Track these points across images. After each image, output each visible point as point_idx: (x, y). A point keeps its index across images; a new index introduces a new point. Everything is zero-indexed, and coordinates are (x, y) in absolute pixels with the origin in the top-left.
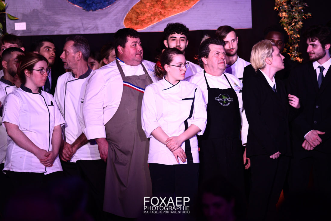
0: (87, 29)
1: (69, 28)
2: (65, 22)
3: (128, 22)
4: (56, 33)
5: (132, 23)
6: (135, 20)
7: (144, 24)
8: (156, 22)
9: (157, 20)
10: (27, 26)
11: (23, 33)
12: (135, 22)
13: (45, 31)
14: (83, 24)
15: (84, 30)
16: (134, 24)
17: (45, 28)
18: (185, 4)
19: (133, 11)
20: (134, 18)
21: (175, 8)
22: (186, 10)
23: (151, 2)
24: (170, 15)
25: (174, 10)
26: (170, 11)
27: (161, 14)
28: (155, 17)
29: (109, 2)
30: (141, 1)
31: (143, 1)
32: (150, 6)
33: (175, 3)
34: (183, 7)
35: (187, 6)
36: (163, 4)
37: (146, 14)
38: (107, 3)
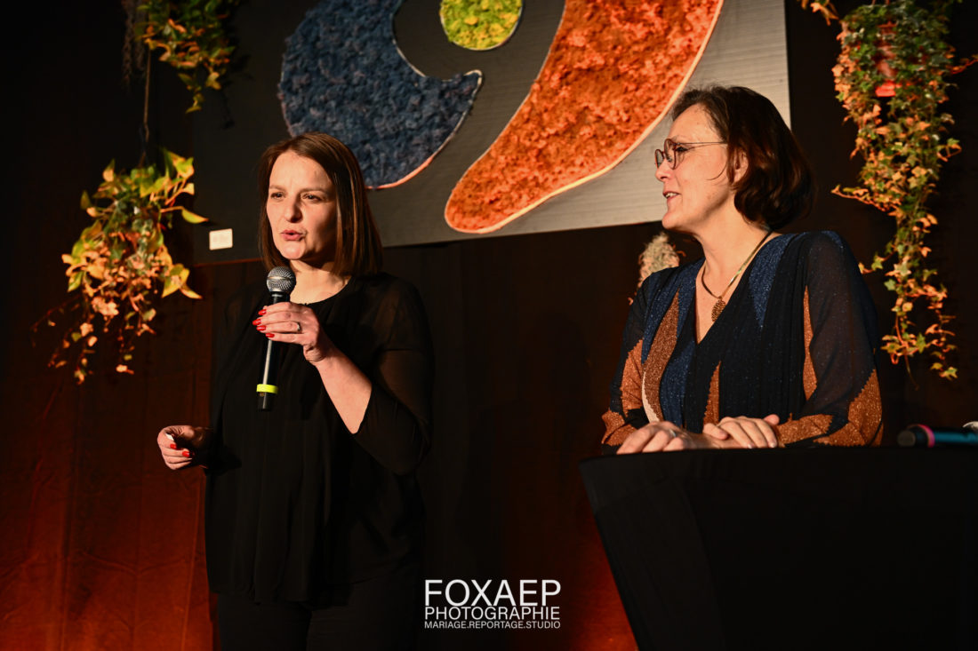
3: (453, 210)
6: (470, 205)
7: (493, 213)
8: (526, 206)
9: (529, 202)
16: (470, 214)
18: (599, 150)
19: (469, 182)
20: (469, 201)
21: (573, 163)
22: (604, 167)
23: (511, 154)
24: (562, 186)
25: (571, 169)
26: (560, 172)
27: (537, 185)
28: (522, 192)
29: (408, 162)
30: (489, 155)
31: (493, 154)
32: (507, 164)
33: (572, 150)
34: (593, 161)
35: (605, 155)
36: (545, 157)
37: (498, 188)
38: (403, 164)
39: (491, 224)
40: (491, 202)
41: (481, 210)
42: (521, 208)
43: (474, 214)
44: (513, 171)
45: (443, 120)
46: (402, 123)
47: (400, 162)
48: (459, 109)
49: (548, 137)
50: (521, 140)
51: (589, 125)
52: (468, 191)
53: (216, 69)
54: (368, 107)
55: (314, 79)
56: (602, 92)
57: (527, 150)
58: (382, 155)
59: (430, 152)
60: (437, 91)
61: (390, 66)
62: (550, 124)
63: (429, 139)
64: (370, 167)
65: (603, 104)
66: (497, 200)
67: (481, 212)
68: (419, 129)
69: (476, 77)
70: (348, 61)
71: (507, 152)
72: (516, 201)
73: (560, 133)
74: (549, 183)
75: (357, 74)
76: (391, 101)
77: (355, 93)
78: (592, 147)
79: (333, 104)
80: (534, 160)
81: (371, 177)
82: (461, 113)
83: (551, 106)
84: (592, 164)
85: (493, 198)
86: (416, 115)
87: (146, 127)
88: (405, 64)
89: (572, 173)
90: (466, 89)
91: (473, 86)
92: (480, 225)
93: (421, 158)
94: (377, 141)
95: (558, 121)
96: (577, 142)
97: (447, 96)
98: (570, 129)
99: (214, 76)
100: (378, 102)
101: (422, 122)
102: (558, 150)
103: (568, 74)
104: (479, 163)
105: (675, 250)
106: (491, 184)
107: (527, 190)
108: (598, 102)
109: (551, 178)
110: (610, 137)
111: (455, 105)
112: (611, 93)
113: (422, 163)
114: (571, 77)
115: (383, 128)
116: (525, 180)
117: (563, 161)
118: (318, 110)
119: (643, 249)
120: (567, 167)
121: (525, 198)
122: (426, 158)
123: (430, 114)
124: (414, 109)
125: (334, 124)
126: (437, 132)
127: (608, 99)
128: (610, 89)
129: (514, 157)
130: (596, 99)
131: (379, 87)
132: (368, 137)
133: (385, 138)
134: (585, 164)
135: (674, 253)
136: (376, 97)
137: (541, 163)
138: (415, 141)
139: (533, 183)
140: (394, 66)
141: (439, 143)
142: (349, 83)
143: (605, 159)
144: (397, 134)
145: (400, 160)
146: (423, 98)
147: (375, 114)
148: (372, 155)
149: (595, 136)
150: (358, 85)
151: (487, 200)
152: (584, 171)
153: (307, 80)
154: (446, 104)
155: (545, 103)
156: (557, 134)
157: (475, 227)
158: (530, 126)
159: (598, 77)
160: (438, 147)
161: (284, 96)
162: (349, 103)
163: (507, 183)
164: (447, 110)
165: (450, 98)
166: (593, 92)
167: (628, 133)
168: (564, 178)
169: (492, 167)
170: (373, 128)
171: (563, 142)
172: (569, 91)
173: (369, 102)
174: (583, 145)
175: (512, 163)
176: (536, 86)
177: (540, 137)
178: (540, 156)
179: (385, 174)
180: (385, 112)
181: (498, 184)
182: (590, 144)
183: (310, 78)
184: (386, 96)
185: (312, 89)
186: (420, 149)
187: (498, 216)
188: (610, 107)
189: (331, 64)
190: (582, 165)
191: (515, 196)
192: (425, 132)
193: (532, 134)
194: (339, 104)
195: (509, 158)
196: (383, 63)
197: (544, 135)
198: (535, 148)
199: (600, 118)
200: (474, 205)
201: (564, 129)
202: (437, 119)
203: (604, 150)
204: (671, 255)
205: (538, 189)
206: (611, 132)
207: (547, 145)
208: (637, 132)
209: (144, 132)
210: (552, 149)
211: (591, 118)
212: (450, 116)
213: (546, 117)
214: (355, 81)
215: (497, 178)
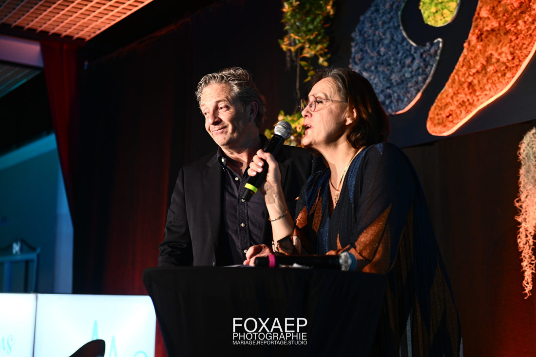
18: (499, 79)
19: (437, 106)
20: (436, 117)
21: (486, 90)
22: (502, 90)
24: (482, 103)
25: (485, 93)
26: (480, 95)
27: (470, 104)
28: (461, 109)
29: (408, 97)
31: (447, 88)
32: (454, 94)
33: (485, 81)
34: (496, 87)
36: (473, 86)
37: (450, 108)
38: (406, 99)
39: (448, 130)
40: (448, 117)
41: (443, 122)
42: (462, 119)
43: (439, 124)
44: (457, 97)
45: (424, 71)
46: (404, 75)
47: (404, 98)
48: (431, 63)
49: (474, 74)
50: (460, 78)
51: (493, 64)
52: (437, 112)
53: (322, 55)
54: (389, 67)
55: (365, 55)
56: (498, 44)
57: (464, 82)
58: (396, 95)
59: (418, 91)
60: (419, 54)
61: (398, 42)
62: (474, 67)
63: (417, 83)
64: (391, 102)
65: (499, 51)
66: (450, 115)
67: (442, 123)
68: (412, 77)
69: (439, 42)
70: (379, 43)
71: (454, 86)
72: (460, 115)
73: (480, 71)
74: (475, 102)
75: (382, 50)
76: (398, 63)
77: (383, 60)
78: (495, 78)
79: (373, 68)
80: (466, 89)
81: (391, 108)
82: (432, 65)
83: (473, 55)
84: (495, 88)
85: (448, 114)
86: (410, 69)
87: (298, 92)
88: (406, 39)
89: (486, 95)
90: (432, 51)
91: (436, 49)
92: (442, 131)
93: (414, 94)
94: (394, 86)
95: (477, 64)
96: (488, 75)
97: (424, 56)
98: (484, 68)
99: (321, 60)
100: (393, 64)
101: (413, 73)
102: (479, 82)
103: (481, 34)
104: (442, 93)
106: (447, 106)
107: (464, 107)
108: (497, 49)
109: (475, 99)
110: (504, 70)
111: (429, 62)
112: (503, 44)
113: (415, 97)
114: (483, 36)
115: (395, 79)
116: (463, 101)
117: (481, 88)
118: (368, 72)
120: (482, 92)
121: (463, 112)
122: (416, 94)
123: (416, 68)
124: (409, 66)
125: (374, 79)
126: (420, 78)
127: (501, 48)
128: (503, 41)
129: (457, 88)
130: (495, 48)
131: (393, 55)
132: (388, 85)
133: (398, 84)
134: (492, 89)
136: (391, 62)
137: (471, 91)
138: (410, 85)
139: (467, 104)
140: (400, 42)
141: (422, 84)
142: (380, 55)
143: (501, 84)
144: (403, 81)
145: (404, 96)
146: (414, 59)
147: (392, 72)
148: (392, 95)
149: (496, 72)
150: (384, 55)
151: (444, 116)
152: (492, 93)
153: (361, 56)
154: (425, 60)
155: (470, 54)
156: (478, 72)
157: (440, 132)
158: (464, 68)
159: (496, 34)
160: (422, 87)
161: (353, 66)
162: (380, 67)
163: (454, 105)
164: (424, 64)
165: (426, 57)
166: (495, 44)
167: (513, 67)
168: (482, 98)
169: (447, 96)
170: (391, 80)
171: (480, 77)
172: (482, 45)
173: (389, 65)
174: (491, 77)
175: (456, 92)
176: (466, 45)
177: (469, 75)
178: (471, 87)
179: (398, 105)
180: (396, 69)
181: (450, 105)
182: (494, 76)
183: (363, 55)
184: (396, 60)
185: (364, 61)
186: (412, 89)
187: (451, 125)
188: (502, 52)
189: (371, 45)
190: (490, 89)
191: (459, 112)
192: (415, 79)
193: (465, 74)
194: (376, 68)
195: (454, 89)
196: (395, 41)
197: (471, 73)
198: (467, 82)
199: (498, 60)
200: (439, 119)
201: (481, 69)
202: (420, 70)
203: (501, 79)
205: (470, 106)
206: (504, 68)
207: (473, 79)
209: (297, 94)
210: (475, 82)
211: (494, 60)
212: (426, 67)
213: (472, 62)
214: (382, 54)
215: (449, 102)
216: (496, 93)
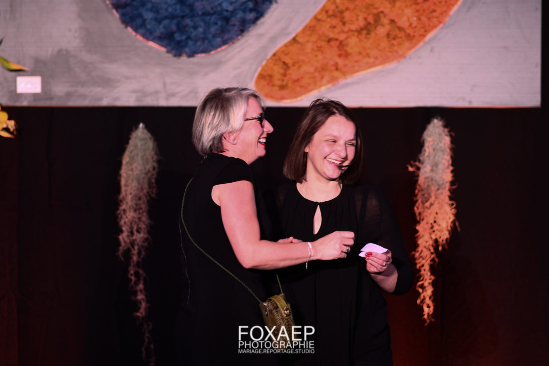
0: (173, 95)
1: (134, 92)
2: (127, 78)
3: (263, 83)
4: (105, 103)
5: (273, 85)
6: (279, 80)
7: (298, 89)
8: (325, 85)
9: (329, 82)
10: (44, 84)
11: (35, 100)
12: (278, 83)
13: (83, 96)
14: (165, 84)
15: (168, 98)
16: (278, 88)
17: (82, 90)
18: (391, 48)
19: (276, 60)
20: (277, 76)
21: (368, 55)
23: (316, 42)
24: (358, 71)
25: (366, 60)
27: (337, 69)
29: (222, 38)
30: (294, 39)
31: (300, 39)
32: (313, 49)
33: (369, 45)
34: (385, 55)
35: (396, 52)
36: (343, 46)
37: (305, 68)
38: (218, 40)
39: (297, 97)
41: (287, 85)
43: (282, 87)
44: (316, 56)
45: (256, 7)
47: (215, 38)
49: (349, 31)
51: (384, 26)
52: (276, 68)
57: (329, 40)
58: (200, 30)
59: (242, 32)
63: (243, 22)
64: (188, 39)
65: (397, 11)
68: (235, 11)
71: (312, 40)
72: (319, 80)
73: (359, 29)
74: (347, 68)
78: (384, 44)
80: (335, 49)
83: (351, 7)
84: (384, 57)
89: (368, 62)
93: (235, 36)
94: (194, 16)
95: (358, 20)
96: (373, 38)
98: (367, 28)
101: (236, 5)
104: (286, 46)
105: (449, 132)
106: (297, 65)
108: (392, 9)
109: (349, 65)
110: (401, 37)
112: (402, 3)
115: (200, 7)
116: (327, 64)
117: (360, 53)
119: (424, 129)
120: (363, 58)
121: (327, 78)
126: (250, 16)
127: (400, 9)
130: (390, 6)
132: (187, 12)
133: (202, 15)
134: (378, 57)
135: (448, 134)
137: (341, 52)
139: (334, 67)
143: (396, 54)
148: (191, 29)
149: (388, 35)
151: (294, 77)
152: (377, 62)
156: (356, 30)
157: (283, 98)
158: (334, 21)
163: (312, 65)
167: (414, 36)
168: (360, 66)
171: (361, 38)
174: (377, 41)
177: (342, 31)
181: (304, 65)
182: (383, 41)
186: (235, 29)
187: (302, 91)
188: (402, 14)
190: (376, 57)
191: (318, 75)
192: (240, 16)
193: (335, 27)
197: (346, 29)
198: (337, 40)
199: (393, 22)
201: (362, 27)
202: (251, 4)
203: (395, 48)
204: (447, 135)
206: (402, 34)
207: (347, 38)
208: (424, 36)
210: (351, 42)
211: (385, 21)
213: (347, 14)
215: (303, 60)
216: (382, 63)
